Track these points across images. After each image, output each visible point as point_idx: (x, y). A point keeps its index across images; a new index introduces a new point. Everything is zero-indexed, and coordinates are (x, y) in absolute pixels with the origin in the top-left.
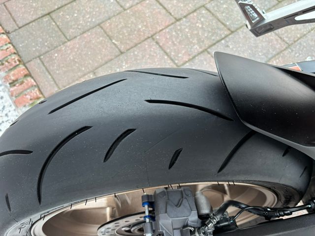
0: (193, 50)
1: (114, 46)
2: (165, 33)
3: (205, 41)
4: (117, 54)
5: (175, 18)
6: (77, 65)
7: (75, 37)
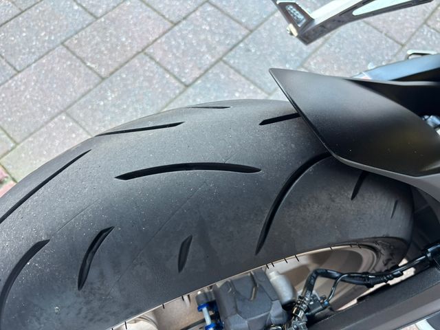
0: (203, 62)
1: (90, 72)
2: (161, 43)
3: (218, 47)
4: (96, 81)
5: (172, 22)
6: (39, 105)
7: (29, 66)
